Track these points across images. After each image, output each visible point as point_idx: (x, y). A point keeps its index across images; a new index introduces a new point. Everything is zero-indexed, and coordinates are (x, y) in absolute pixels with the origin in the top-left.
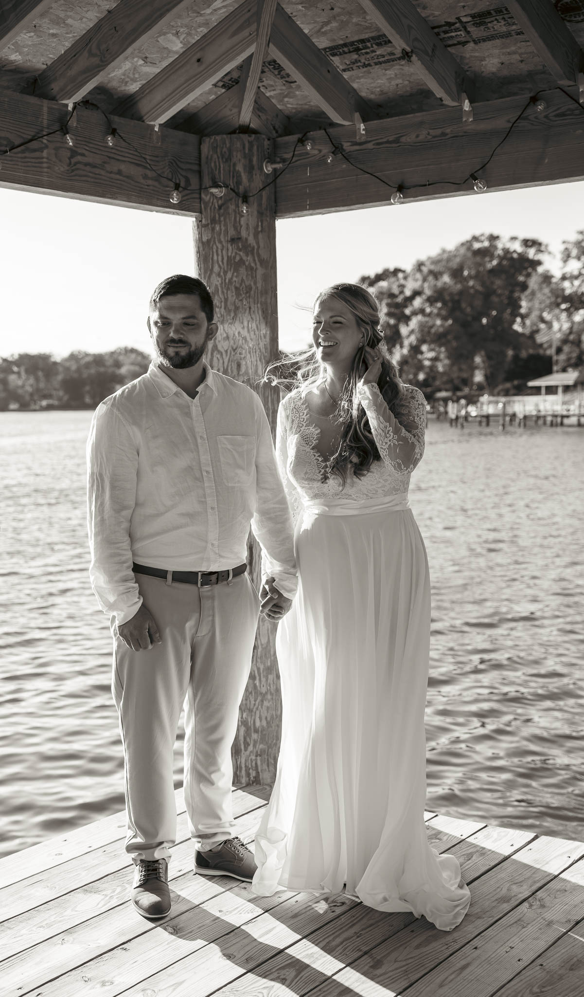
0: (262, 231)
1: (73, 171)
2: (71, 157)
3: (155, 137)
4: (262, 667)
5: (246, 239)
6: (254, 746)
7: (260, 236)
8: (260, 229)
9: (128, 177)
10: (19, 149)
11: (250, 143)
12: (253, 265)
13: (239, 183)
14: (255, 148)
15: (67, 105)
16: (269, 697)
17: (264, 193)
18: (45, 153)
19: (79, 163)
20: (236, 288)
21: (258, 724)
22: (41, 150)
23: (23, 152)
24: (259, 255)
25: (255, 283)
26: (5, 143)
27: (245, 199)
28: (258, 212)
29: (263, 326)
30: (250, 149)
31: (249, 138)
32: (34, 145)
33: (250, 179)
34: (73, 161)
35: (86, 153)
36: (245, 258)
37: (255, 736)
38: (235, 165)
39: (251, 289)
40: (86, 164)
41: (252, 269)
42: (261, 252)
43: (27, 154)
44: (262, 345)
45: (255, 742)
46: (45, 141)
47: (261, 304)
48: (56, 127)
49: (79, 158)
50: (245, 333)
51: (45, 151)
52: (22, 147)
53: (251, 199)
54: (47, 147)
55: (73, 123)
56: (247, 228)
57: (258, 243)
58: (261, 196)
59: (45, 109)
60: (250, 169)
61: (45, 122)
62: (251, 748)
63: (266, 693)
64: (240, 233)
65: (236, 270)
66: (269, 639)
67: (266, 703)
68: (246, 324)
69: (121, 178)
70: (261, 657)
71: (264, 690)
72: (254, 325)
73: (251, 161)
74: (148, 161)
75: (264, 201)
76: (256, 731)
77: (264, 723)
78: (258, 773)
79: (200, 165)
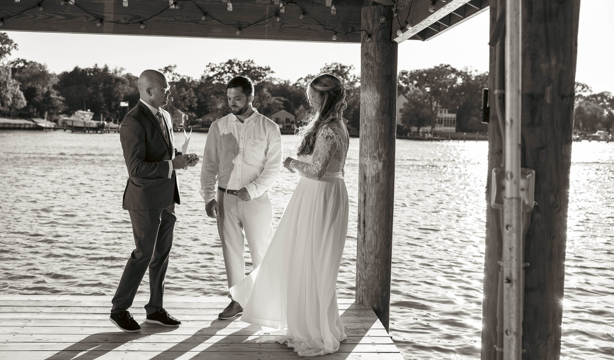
0: (378, 49)
1: (281, 31)
2: (281, 25)
3: (332, 12)
4: (367, 251)
5: (370, 54)
6: (362, 287)
7: (377, 52)
8: (377, 49)
9: (314, 31)
10: (253, 25)
11: (374, 9)
12: (372, 65)
13: (369, 28)
14: (376, 11)
15: (279, 5)
16: (370, 266)
17: (379, 32)
18: (267, 26)
19: (285, 27)
20: (366, 76)
21: (364, 277)
22: (265, 24)
23: (255, 26)
24: (375, 61)
25: (373, 73)
26: (246, 24)
27: (370, 36)
28: (376, 40)
29: (376, 93)
30: (374, 13)
31: (374, 8)
32: (261, 23)
33: (373, 27)
34: (282, 27)
35: (289, 22)
36: (369, 62)
37: (362, 282)
38: (368, 20)
39: (371, 76)
40: (289, 28)
41: (372, 67)
42: (377, 59)
43: (257, 27)
44: (374, 102)
45: (363, 285)
46: (267, 21)
47: (376, 83)
48: (274, 14)
49: (286, 25)
50: (368, 97)
51: (267, 25)
52: (255, 24)
53: (373, 36)
54: (268, 23)
55: (283, 11)
56: (371, 49)
57: (375, 55)
58: (378, 33)
59: (268, 8)
60: (373, 21)
61: (267, 13)
62: (361, 287)
63: (369, 263)
64: (368, 50)
65: (366, 68)
66: (371, 238)
67: (368, 268)
68: (368, 92)
69: (310, 31)
70: (367, 246)
71: (367, 262)
72: (372, 94)
73: (374, 18)
74: (327, 23)
75: (380, 36)
76: (363, 280)
77: (367, 277)
78: (363, 299)
79: (361, 21)
